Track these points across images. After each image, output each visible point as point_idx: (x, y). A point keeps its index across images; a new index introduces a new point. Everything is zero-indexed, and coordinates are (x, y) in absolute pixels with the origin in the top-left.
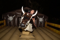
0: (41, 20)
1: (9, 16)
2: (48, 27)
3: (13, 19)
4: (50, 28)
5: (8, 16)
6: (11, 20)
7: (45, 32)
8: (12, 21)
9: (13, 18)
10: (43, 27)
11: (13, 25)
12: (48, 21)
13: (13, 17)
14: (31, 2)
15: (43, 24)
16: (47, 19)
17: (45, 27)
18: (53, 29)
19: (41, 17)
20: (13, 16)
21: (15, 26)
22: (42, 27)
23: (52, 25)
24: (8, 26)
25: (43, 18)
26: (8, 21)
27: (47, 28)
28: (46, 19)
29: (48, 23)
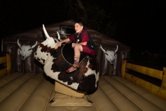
0: (110, 56)
1: (22, 45)
2: (129, 76)
3: (32, 53)
4: (135, 78)
5: (19, 45)
6: (27, 55)
8: (29, 59)
10: (117, 75)
11: (32, 69)
12: (129, 60)
14: (82, 7)
15: (115, 68)
16: (126, 53)
17: (121, 76)
18: (142, 82)
19: (111, 48)
20: (31, 45)
22: (112, 76)
23: (139, 71)
25: (116, 51)
26: (18, 58)
27: (125, 78)
28: (124, 54)
29: (130, 66)
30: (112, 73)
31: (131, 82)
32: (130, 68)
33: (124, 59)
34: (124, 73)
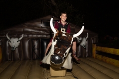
1: (11, 38)
2: (100, 57)
3: (20, 44)
4: (105, 58)
5: (9, 38)
6: (16, 46)
7: (97, 67)
8: (17, 49)
9: (19, 42)
10: (89, 56)
11: (20, 57)
12: (98, 44)
13: (20, 39)
14: (55, 4)
15: (87, 51)
16: (95, 39)
17: (93, 57)
18: (111, 60)
20: (19, 37)
21: (25, 59)
22: (85, 57)
23: (108, 52)
24: (7, 60)
25: (87, 38)
27: (96, 58)
28: (93, 39)
29: (99, 48)
30: (85, 55)
31: (102, 61)
32: (100, 50)
33: (94, 43)
34: (95, 55)
